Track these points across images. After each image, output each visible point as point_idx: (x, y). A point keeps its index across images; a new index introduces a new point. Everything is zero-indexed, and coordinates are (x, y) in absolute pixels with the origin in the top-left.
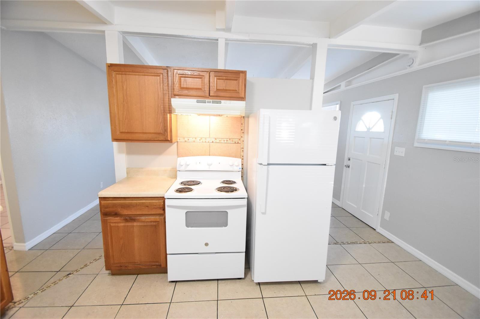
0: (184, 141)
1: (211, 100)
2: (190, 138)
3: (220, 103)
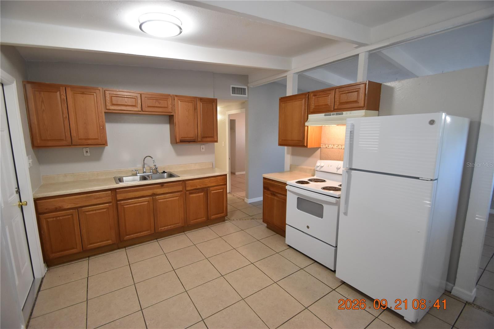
0: (325, 147)
1: (335, 113)
2: (330, 145)
3: (342, 114)
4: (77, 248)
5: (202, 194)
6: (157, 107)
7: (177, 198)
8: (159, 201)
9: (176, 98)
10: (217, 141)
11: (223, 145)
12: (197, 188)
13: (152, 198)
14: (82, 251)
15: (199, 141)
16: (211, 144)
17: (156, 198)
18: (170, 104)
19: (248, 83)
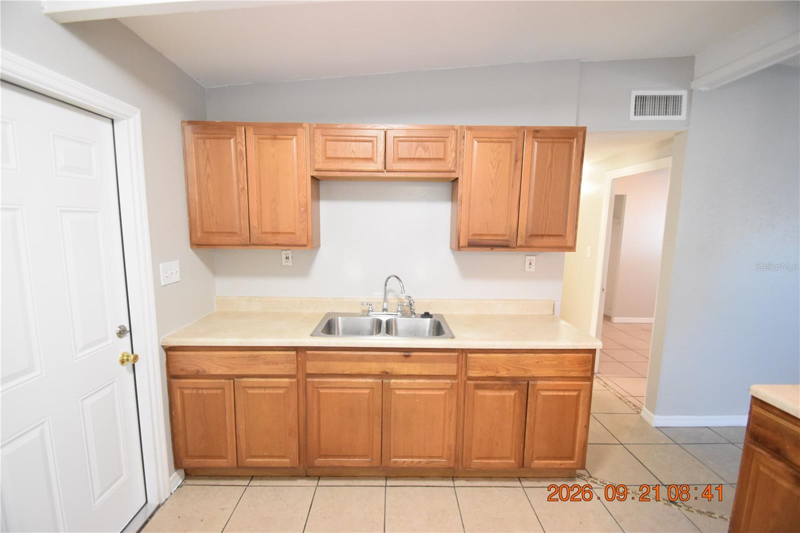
4: (227, 458)
5: (512, 393)
6: (420, 159)
7: (442, 393)
8: (397, 392)
9: (468, 135)
10: (572, 248)
11: (589, 255)
12: (498, 375)
13: (380, 381)
14: (236, 466)
15: (521, 247)
16: (554, 255)
17: (389, 383)
18: (452, 150)
19: (692, 80)
